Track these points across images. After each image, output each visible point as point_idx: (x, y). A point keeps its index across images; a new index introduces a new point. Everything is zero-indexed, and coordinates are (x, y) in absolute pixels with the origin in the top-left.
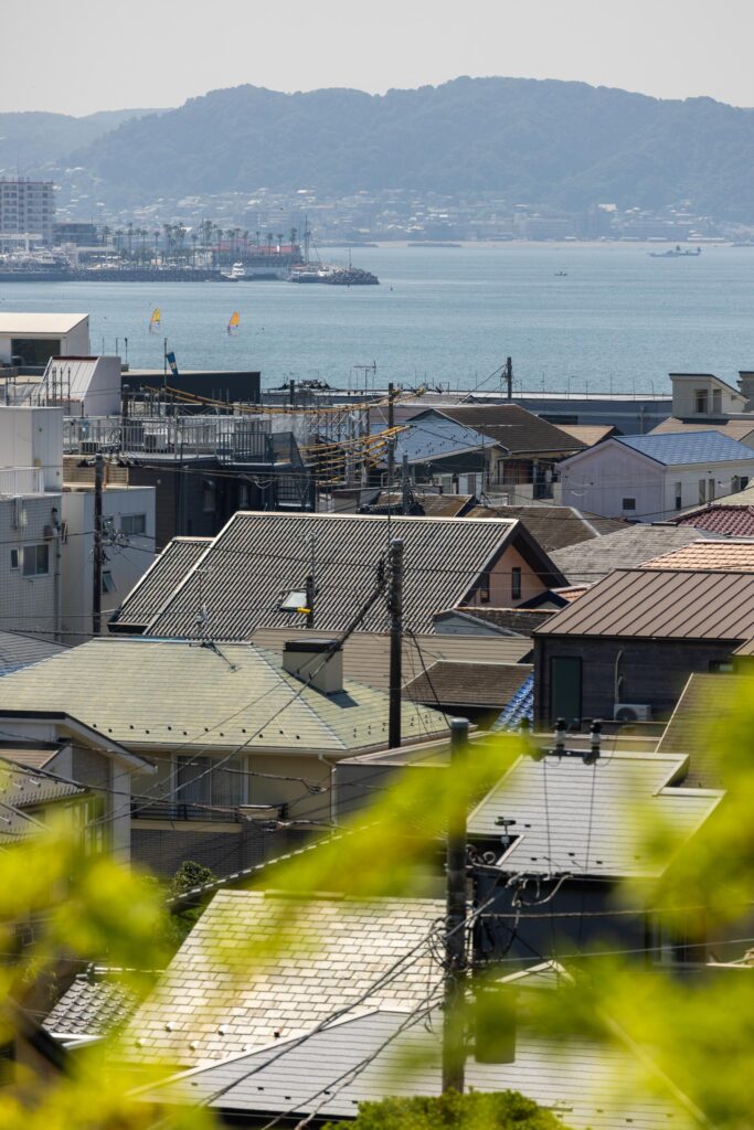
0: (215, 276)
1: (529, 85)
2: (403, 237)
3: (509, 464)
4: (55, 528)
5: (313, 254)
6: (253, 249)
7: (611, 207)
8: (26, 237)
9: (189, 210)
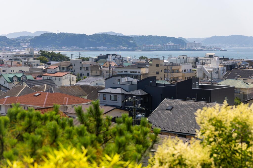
0: (214, 50)
1: (238, 35)
2: (228, 47)
3: (250, 65)
4: (218, 70)
5: (221, 48)
6: (217, 48)
7: (244, 45)
8: (199, 47)
9: (215, 45)
